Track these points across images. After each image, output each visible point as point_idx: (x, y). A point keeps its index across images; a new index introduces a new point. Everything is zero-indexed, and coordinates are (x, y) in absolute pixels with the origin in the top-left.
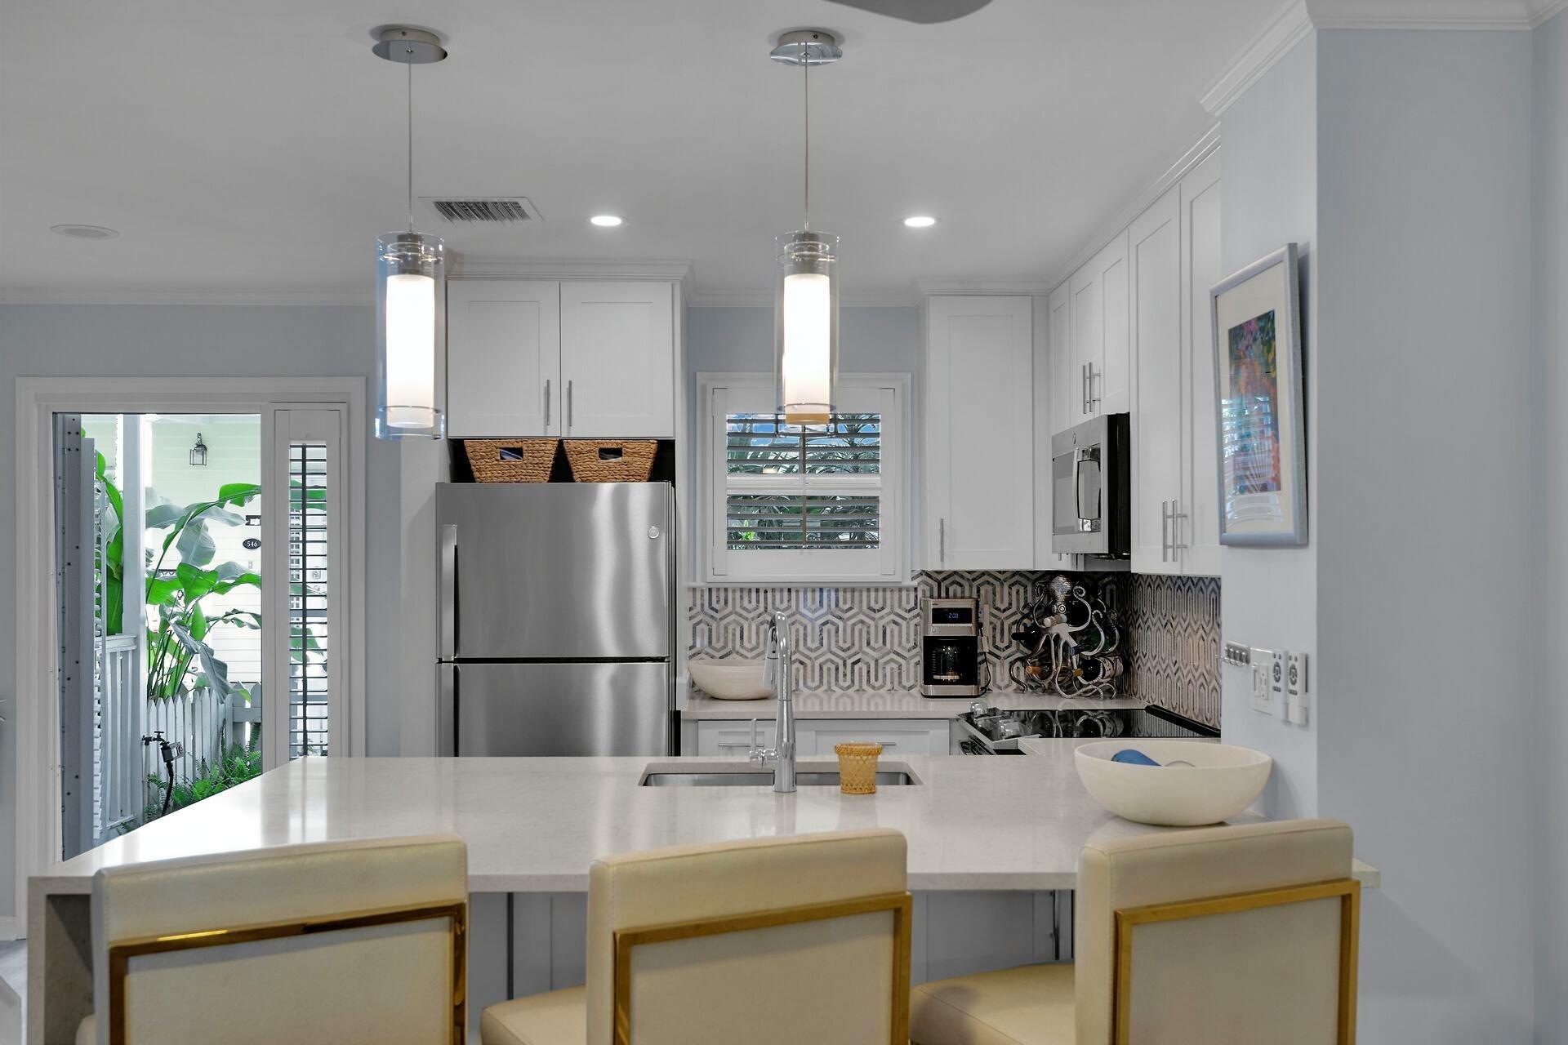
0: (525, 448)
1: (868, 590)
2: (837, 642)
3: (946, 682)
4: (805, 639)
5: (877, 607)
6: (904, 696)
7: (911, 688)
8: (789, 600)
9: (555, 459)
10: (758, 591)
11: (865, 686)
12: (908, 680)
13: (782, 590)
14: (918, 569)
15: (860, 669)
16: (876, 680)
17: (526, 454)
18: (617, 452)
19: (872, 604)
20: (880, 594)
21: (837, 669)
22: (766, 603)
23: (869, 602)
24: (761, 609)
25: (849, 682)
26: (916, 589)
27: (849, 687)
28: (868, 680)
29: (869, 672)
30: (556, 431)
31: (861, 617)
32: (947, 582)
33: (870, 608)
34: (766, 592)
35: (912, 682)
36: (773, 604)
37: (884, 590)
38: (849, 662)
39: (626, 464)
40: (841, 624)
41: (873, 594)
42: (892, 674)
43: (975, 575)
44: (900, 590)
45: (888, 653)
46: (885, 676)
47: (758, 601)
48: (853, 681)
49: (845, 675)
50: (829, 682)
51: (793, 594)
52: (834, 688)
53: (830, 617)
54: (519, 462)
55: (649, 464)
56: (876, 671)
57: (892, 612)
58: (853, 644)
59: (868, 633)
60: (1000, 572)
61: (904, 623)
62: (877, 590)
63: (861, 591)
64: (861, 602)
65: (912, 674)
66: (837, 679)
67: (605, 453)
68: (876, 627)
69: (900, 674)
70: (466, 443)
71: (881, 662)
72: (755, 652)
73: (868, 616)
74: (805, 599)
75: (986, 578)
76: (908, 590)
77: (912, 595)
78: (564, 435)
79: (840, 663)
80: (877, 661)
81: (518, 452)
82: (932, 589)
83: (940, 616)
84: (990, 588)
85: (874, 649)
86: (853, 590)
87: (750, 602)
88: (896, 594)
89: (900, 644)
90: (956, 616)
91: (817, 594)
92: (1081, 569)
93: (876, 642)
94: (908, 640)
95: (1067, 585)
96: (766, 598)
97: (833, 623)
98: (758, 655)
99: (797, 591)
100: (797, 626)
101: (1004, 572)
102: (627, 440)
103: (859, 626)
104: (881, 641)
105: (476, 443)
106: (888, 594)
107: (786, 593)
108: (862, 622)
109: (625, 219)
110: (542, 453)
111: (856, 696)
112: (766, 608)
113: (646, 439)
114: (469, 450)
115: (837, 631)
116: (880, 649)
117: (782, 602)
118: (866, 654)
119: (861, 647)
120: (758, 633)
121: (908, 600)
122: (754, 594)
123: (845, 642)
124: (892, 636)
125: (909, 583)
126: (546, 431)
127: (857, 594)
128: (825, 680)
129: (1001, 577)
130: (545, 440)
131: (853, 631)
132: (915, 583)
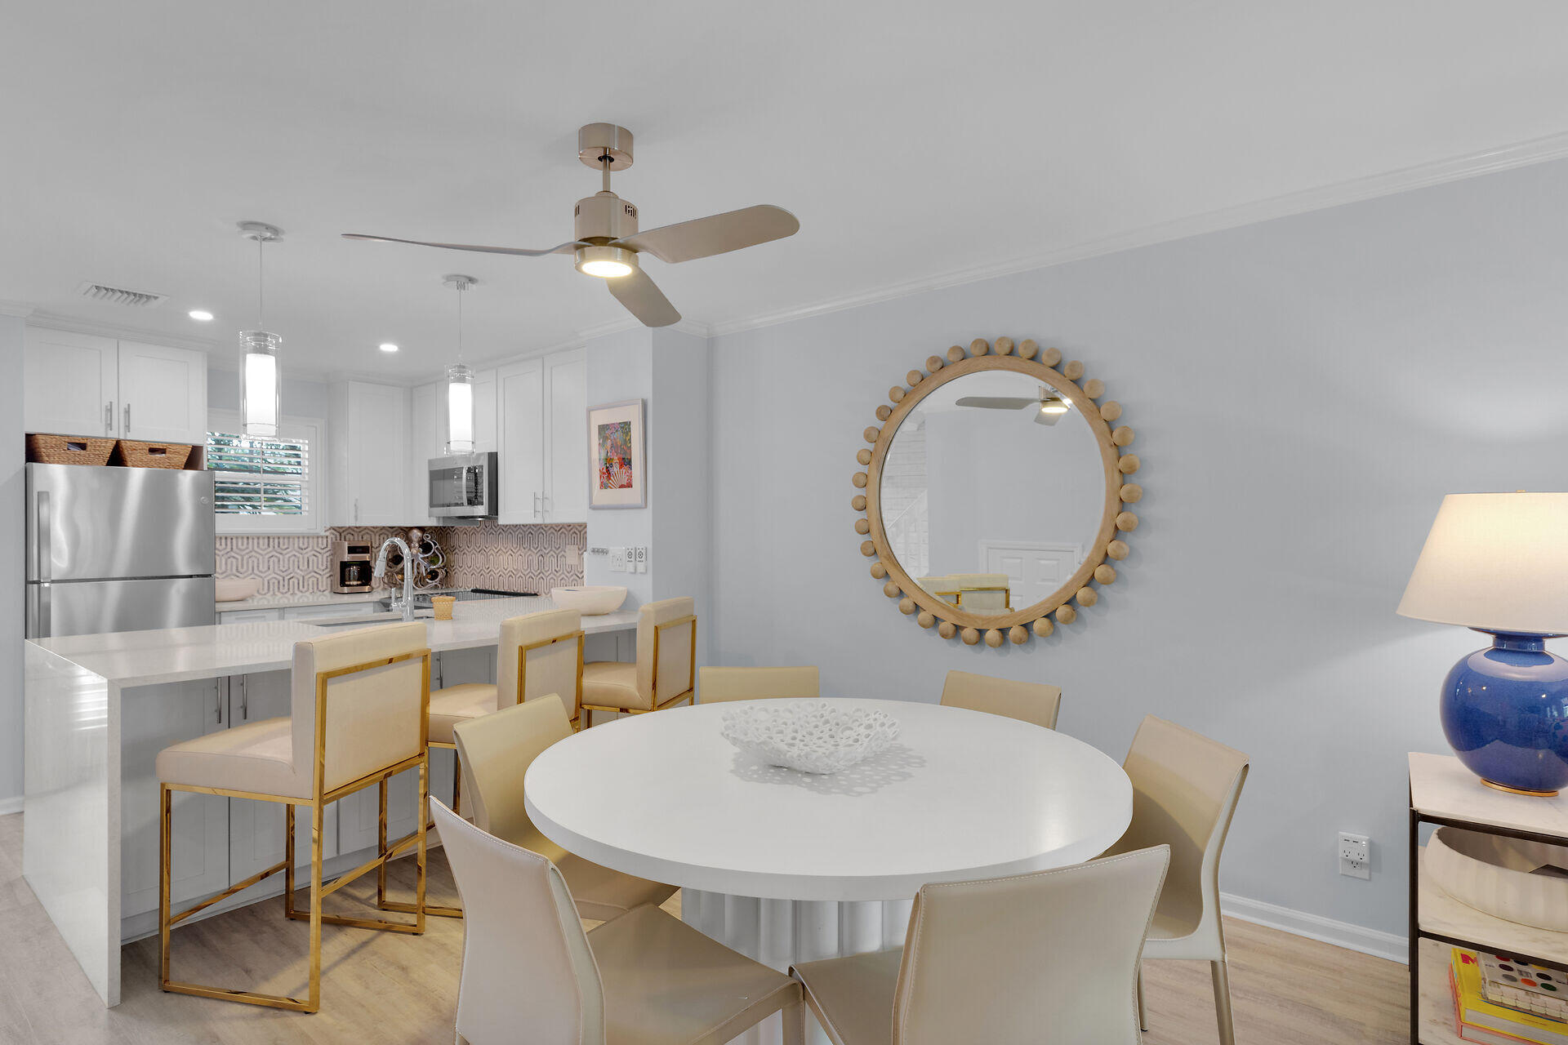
0: (89, 444)
1: (299, 538)
2: (279, 567)
3: (353, 586)
4: (258, 567)
5: (303, 547)
6: (320, 595)
7: (324, 591)
8: (248, 544)
9: (112, 453)
10: (226, 538)
11: (296, 591)
12: (322, 586)
13: (243, 538)
14: (328, 527)
15: (294, 582)
16: (303, 587)
17: (88, 448)
18: (163, 451)
19: (301, 545)
20: (306, 540)
21: (279, 582)
22: (232, 545)
23: (299, 544)
24: (229, 549)
25: (286, 589)
26: (327, 537)
27: (286, 593)
28: (299, 588)
29: (299, 584)
30: (114, 434)
31: (294, 553)
32: (345, 533)
33: (299, 548)
34: (232, 539)
35: (324, 588)
36: (237, 546)
37: (308, 538)
38: (286, 578)
39: (168, 458)
40: (281, 556)
41: (301, 540)
42: (313, 584)
43: (361, 529)
44: (318, 537)
45: (310, 573)
46: (308, 585)
47: (226, 545)
48: (289, 589)
49: (284, 586)
50: (273, 590)
51: (250, 540)
52: (277, 593)
53: (274, 553)
54: (83, 452)
55: (185, 460)
56: (303, 582)
57: (313, 549)
58: (289, 568)
59: (298, 562)
60: (373, 527)
61: (320, 556)
62: (303, 538)
63: (294, 538)
64: (294, 544)
65: (325, 583)
66: (279, 588)
67: (153, 451)
68: (303, 558)
69: (318, 584)
70: (40, 437)
71: (306, 577)
72: (225, 575)
73: (298, 552)
74: (258, 543)
75: (367, 531)
76: (322, 537)
77: (325, 540)
78: (121, 437)
79: (281, 578)
80: (303, 577)
81: (83, 446)
82: (336, 537)
83: (352, 550)
84: (368, 536)
85: (301, 570)
86: (289, 538)
87: (221, 545)
88: (315, 540)
89: (318, 567)
90: (360, 550)
91: (266, 540)
92: (441, 525)
93: (303, 566)
94: (322, 565)
95: (419, 534)
96: (232, 543)
97: (276, 557)
98: (226, 576)
99: (253, 539)
100: (253, 559)
101: (377, 527)
102: (170, 444)
103: (293, 558)
104: (306, 566)
105: (49, 439)
106: (311, 540)
107: (245, 540)
108: (295, 556)
109: (216, 316)
110: (102, 448)
111: (291, 597)
112: (232, 549)
113: (185, 445)
114: (41, 442)
115: (279, 561)
116: (305, 570)
117: (243, 545)
118: (297, 574)
119: (294, 570)
120: (226, 564)
121: (322, 543)
122: (223, 541)
123: (284, 567)
124: (313, 563)
125: (323, 534)
126: (107, 434)
127: (291, 540)
128: (271, 589)
129: (375, 530)
130: (107, 439)
131: (289, 561)
132: (327, 533)
